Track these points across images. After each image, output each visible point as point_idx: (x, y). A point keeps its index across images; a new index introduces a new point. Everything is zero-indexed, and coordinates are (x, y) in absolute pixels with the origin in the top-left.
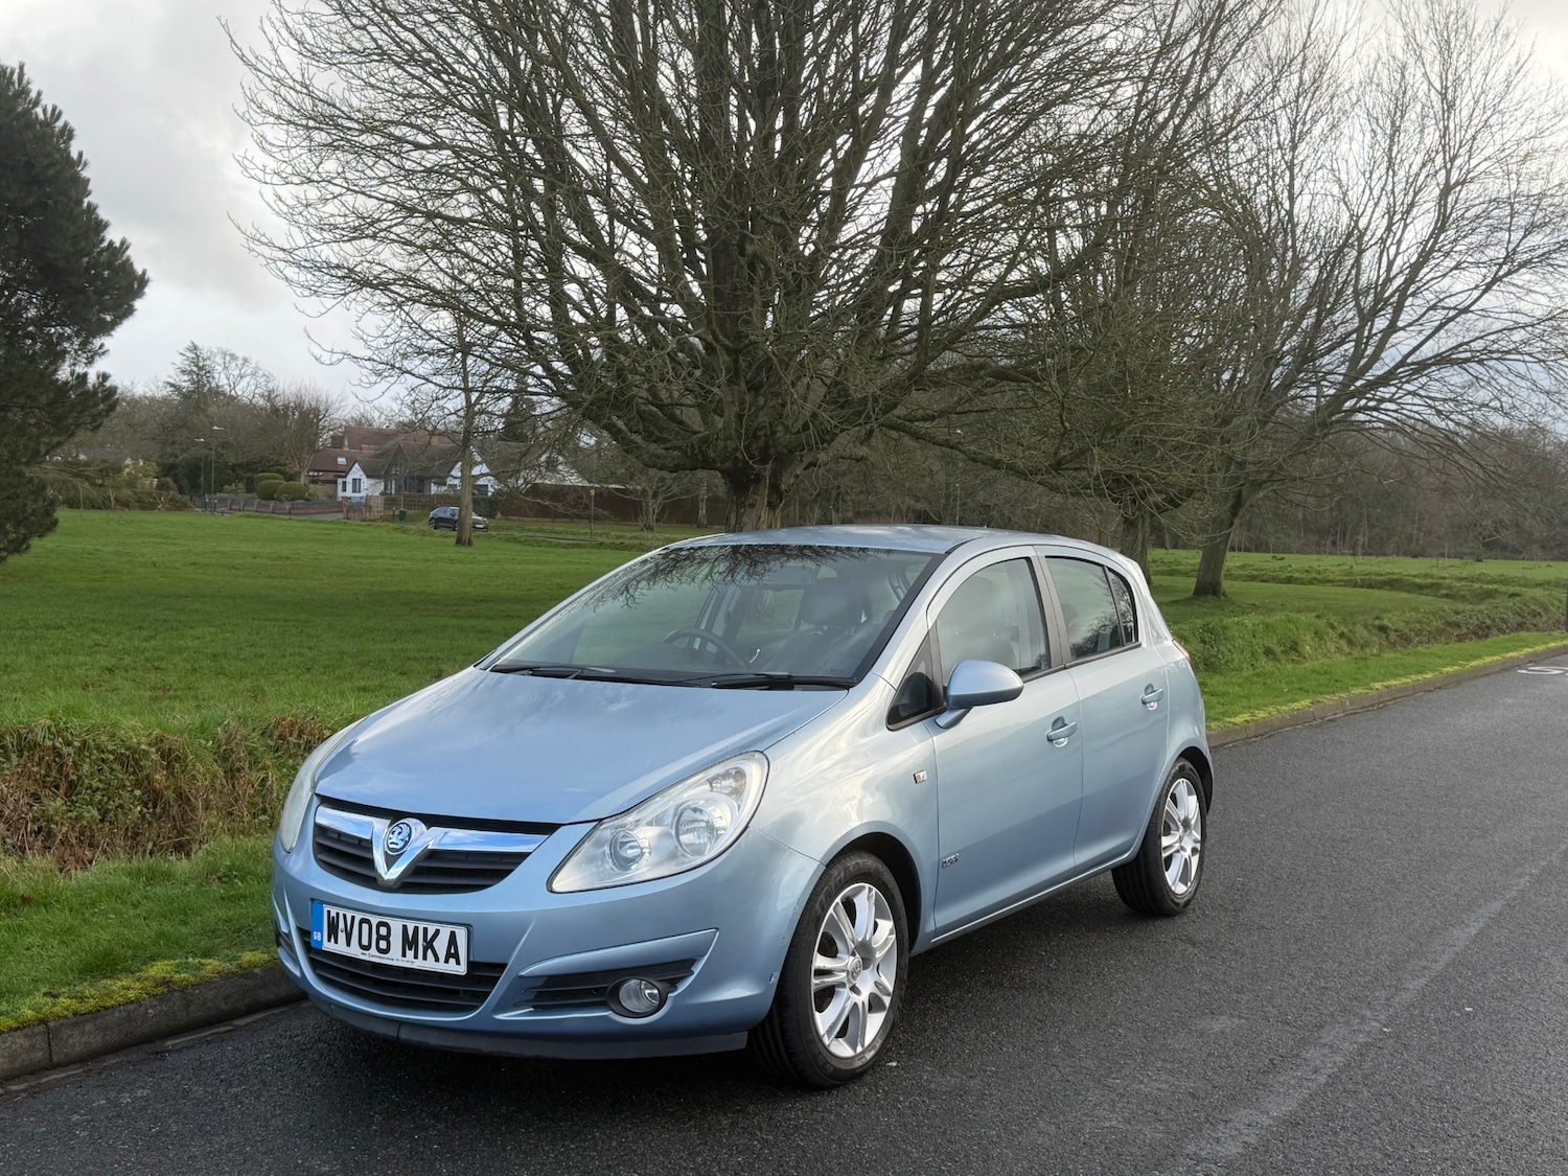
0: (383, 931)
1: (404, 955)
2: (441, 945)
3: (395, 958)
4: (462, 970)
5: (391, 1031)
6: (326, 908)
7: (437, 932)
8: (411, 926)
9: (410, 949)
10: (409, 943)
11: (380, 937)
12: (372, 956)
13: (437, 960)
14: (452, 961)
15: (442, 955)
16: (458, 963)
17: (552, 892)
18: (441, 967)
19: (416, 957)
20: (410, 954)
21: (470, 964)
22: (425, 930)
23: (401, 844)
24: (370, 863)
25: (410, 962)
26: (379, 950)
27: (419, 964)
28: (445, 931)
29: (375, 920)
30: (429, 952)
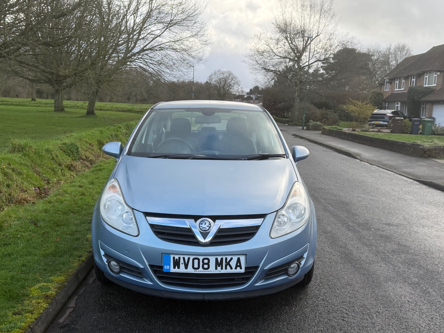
0: (206, 261)
1: (216, 269)
2: (233, 263)
3: (212, 270)
4: (243, 271)
5: (200, 298)
6: (172, 256)
7: (232, 259)
8: (219, 258)
9: (219, 266)
10: (218, 264)
11: (204, 264)
12: (201, 271)
13: (231, 268)
14: (238, 268)
15: (234, 267)
16: (241, 268)
17: (272, 238)
18: (234, 271)
19: (222, 269)
20: (219, 268)
21: (246, 268)
22: (226, 259)
23: (208, 228)
24: (194, 237)
25: (219, 271)
26: (203, 268)
27: (224, 271)
28: (235, 258)
29: (201, 258)
30: (228, 267)
